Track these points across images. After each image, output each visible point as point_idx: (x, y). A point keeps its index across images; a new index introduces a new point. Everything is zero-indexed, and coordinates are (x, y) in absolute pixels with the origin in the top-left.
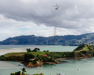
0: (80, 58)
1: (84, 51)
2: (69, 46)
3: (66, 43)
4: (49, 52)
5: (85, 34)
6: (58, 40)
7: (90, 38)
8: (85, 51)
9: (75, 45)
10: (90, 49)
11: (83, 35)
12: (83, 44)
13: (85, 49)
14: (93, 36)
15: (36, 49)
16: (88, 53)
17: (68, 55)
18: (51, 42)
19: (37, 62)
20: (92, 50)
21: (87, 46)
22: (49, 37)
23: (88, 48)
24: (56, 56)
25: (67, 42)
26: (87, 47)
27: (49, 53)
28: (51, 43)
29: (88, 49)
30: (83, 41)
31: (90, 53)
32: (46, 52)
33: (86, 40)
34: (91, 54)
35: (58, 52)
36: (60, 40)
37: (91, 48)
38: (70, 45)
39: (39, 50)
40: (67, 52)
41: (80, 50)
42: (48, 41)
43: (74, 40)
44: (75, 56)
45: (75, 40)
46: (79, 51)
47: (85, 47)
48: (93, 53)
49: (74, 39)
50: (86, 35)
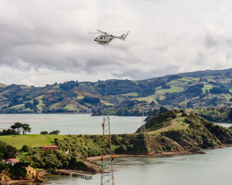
0: (165, 153)
1: (173, 132)
2: (116, 115)
3: (105, 106)
4: (63, 136)
5: (165, 77)
6: (76, 95)
7: (182, 89)
8: (178, 131)
9: (137, 114)
10: (192, 125)
11: (160, 78)
12: (162, 108)
13: (177, 125)
14: (190, 83)
15: (18, 125)
16: (189, 138)
17: (126, 144)
18: (54, 102)
19: (29, 169)
20: (198, 126)
21: (184, 115)
22: (47, 86)
23: (186, 121)
24: (85, 149)
25: (108, 104)
26: (183, 118)
27: (62, 139)
28: (54, 107)
29: (187, 125)
30: (158, 100)
31: (194, 138)
32: (53, 137)
33: (170, 98)
34: (198, 141)
35: (92, 137)
36: (82, 98)
37: (194, 121)
38: (119, 114)
39: (26, 128)
40: (119, 136)
41: (160, 127)
42: (43, 99)
43: (130, 97)
44: (149, 149)
45: (133, 97)
46: (158, 132)
47: (174, 117)
48: (203, 136)
49: (129, 94)
50: (169, 81)
